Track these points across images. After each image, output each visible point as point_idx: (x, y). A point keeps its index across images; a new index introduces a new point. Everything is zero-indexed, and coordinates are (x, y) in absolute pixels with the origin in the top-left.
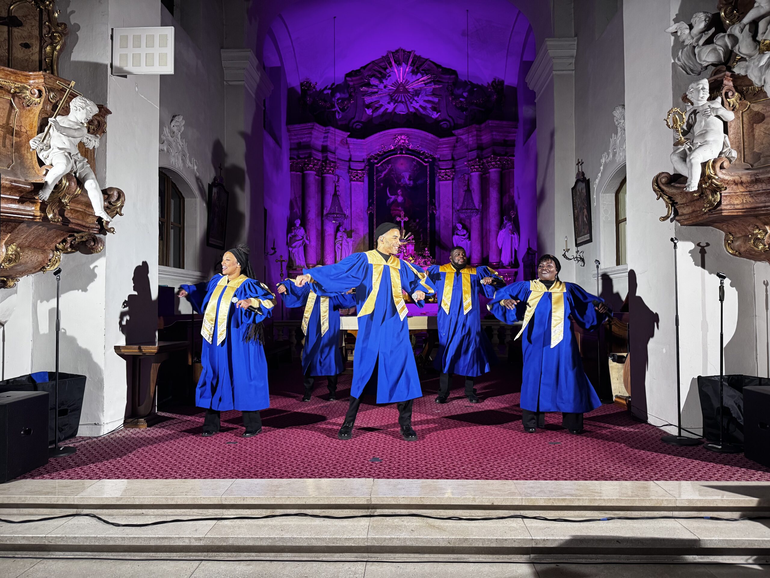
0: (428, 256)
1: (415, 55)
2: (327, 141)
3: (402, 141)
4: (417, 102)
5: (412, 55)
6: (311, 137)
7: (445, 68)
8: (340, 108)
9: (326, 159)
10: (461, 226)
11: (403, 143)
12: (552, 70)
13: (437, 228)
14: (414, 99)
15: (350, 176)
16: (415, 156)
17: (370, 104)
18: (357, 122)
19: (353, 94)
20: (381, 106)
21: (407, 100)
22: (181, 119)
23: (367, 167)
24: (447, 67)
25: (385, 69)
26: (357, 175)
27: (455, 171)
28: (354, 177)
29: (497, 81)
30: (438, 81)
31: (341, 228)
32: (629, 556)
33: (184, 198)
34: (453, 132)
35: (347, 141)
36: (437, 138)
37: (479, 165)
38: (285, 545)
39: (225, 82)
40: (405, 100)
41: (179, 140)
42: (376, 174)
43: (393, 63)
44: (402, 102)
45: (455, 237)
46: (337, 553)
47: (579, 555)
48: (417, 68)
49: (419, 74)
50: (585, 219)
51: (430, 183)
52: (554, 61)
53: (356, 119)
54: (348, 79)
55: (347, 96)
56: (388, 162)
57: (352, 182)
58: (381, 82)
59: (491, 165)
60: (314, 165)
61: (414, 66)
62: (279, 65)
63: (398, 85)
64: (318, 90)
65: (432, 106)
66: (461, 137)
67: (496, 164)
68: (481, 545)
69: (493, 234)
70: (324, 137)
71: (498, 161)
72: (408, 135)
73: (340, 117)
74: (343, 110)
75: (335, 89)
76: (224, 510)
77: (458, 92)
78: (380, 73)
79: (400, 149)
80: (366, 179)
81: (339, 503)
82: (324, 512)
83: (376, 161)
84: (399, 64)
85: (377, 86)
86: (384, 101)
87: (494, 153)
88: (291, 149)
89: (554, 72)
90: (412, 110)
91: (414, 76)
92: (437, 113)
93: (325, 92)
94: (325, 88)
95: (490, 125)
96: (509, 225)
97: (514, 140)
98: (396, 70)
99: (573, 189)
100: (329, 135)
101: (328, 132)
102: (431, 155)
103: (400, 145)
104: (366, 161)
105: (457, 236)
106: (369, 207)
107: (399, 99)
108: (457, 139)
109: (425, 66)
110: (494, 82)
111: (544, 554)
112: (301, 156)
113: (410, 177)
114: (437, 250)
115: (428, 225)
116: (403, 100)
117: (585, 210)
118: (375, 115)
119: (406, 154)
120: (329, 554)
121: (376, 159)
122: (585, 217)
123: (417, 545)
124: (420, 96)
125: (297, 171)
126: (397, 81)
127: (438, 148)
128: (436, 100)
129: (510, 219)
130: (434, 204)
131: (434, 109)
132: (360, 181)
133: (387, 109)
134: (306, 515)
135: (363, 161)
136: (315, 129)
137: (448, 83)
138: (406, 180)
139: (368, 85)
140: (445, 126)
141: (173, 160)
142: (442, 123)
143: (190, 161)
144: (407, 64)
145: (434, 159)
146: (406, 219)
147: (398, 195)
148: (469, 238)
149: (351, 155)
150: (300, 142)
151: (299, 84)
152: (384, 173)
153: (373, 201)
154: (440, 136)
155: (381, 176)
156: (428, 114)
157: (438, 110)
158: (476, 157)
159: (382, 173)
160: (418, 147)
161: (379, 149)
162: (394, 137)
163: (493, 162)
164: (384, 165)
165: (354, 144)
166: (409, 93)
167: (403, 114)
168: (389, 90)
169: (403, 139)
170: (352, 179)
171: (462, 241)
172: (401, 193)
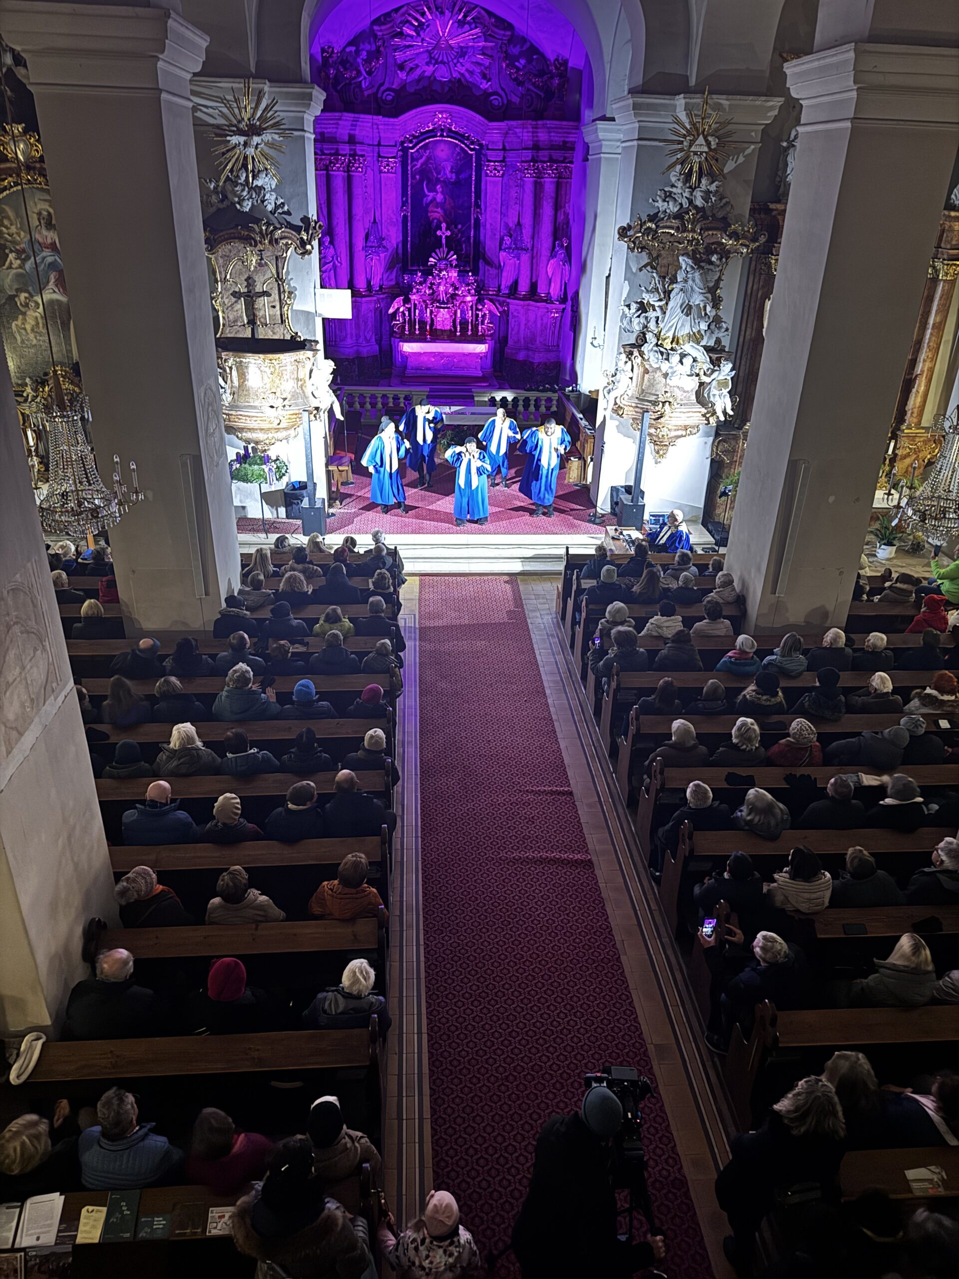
0: (472, 283)
2: (355, 130)
3: (443, 120)
4: (463, 65)
6: (337, 129)
7: (500, 17)
8: (365, 70)
11: (444, 122)
13: (482, 238)
14: (458, 62)
15: (380, 166)
16: (459, 141)
17: (403, 63)
18: (387, 90)
19: (382, 49)
20: (417, 66)
21: (450, 60)
23: (400, 153)
26: (388, 165)
27: (505, 165)
28: (385, 168)
29: (560, 59)
30: (490, 37)
36: (486, 121)
37: (534, 171)
40: (448, 60)
42: (411, 163)
44: (444, 64)
45: (503, 253)
49: (466, 26)
51: (475, 179)
53: (386, 86)
54: (375, 28)
55: (373, 48)
56: (425, 147)
57: (383, 176)
58: (418, 33)
59: (547, 173)
60: (341, 163)
63: (439, 39)
65: (481, 71)
66: (515, 129)
67: (553, 173)
70: (353, 125)
71: (555, 169)
72: (450, 114)
73: (367, 84)
74: (370, 73)
77: (515, 50)
78: (417, 19)
79: (441, 130)
80: (399, 171)
83: (411, 145)
84: (441, 11)
85: (412, 37)
86: (421, 60)
87: (551, 160)
89: (602, 155)
90: (455, 75)
91: (459, 30)
92: (487, 82)
93: (348, 50)
94: (348, 44)
95: (548, 124)
96: (561, 253)
98: (437, 20)
99: (607, 277)
100: (358, 122)
102: (477, 140)
103: (441, 125)
104: (398, 145)
105: (505, 253)
106: (402, 207)
107: (440, 59)
110: (557, 59)
112: (326, 152)
113: (452, 168)
115: (472, 233)
116: (445, 60)
118: (410, 80)
119: (448, 136)
121: (411, 142)
124: (466, 57)
125: (321, 171)
126: (438, 32)
127: (487, 133)
128: (486, 62)
129: (562, 246)
130: (479, 207)
131: (484, 76)
132: (392, 173)
133: (424, 71)
135: (395, 146)
136: (343, 119)
137: (502, 39)
138: (448, 172)
139: (401, 34)
140: (496, 103)
142: (492, 98)
144: (452, 12)
145: (481, 145)
146: (449, 233)
147: (437, 192)
149: (380, 137)
151: (320, 51)
152: (421, 161)
153: (407, 199)
154: (490, 120)
155: (416, 165)
156: (476, 83)
157: (488, 77)
158: (530, 159)
159: (417, 162)
160: (462, 128)
161: (414, 128)
162: (434, 114)
163: (549, 170)
164: (420, 151)
165: (385, 124)
166: (453, 50)
167: (445, 81)
168: (428, 44)
169: (444, 118)
170: (382, 169)
171: (510, 259)
172: (441, 189)
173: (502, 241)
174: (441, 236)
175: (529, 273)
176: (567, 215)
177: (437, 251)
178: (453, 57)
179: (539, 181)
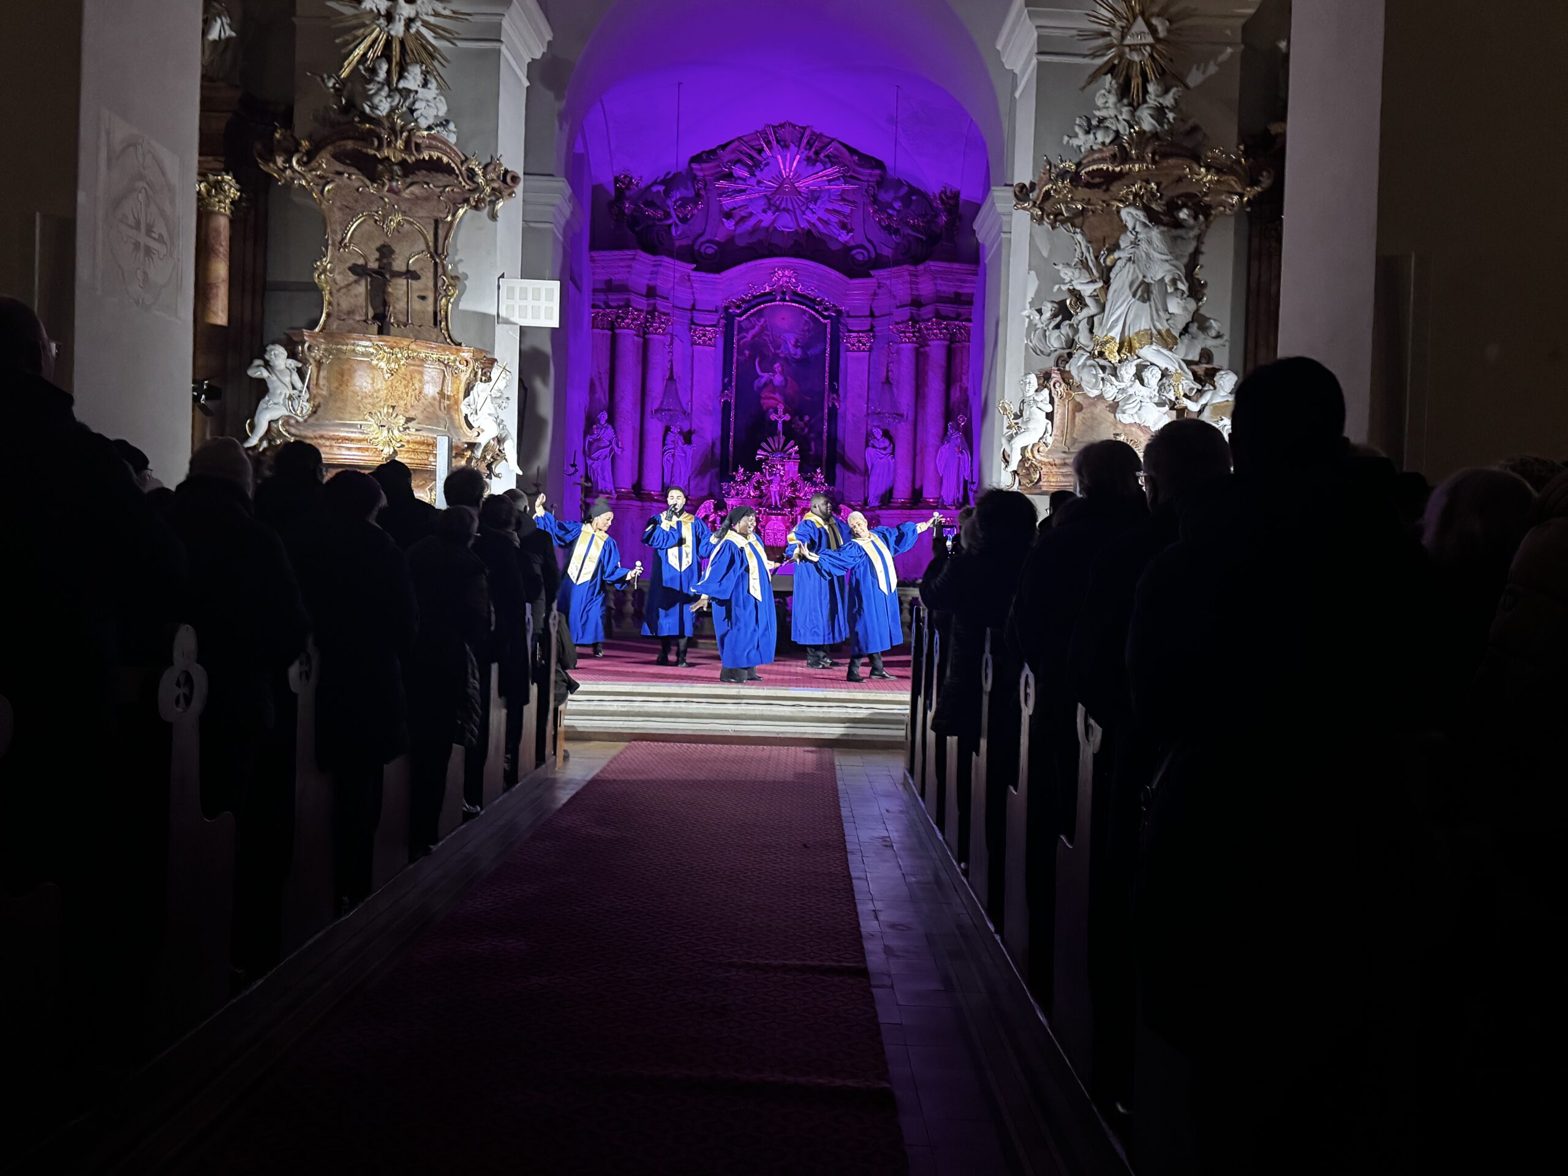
0: (822, 483)
1: (813, 132)
2: (655, 279)
3: (785, 279)
4: (814, 213)
5: (807, 133)
6: (628, 273)
7: (865, 156)
8: (678, 218)
9: (653, 310)
10: (880, 431)
11: (786, 282)
13: (840, 435)
14: (808, 207)
15: (693, 336)
16: (807, 306)
17: (731, 210)
18: (708, 241)
19: (702, 192)
20: (752, 214)
21: (796, 206)
23: (723, 321)
24: (869, 154)
25: (761, 152)
26: (704, 335)
27: (874, 337)
28: (699, 338)
29: (948, 192)
30: (852, 177)
31: (673, 428)
35: (691, 277)
36: (844, 278)
37: (913, 333)
40: (794, 207)
42: (738, 335)
43: (774, 143)
44: (788, 211)
45: (870, 450)
48: (817, 154)
49: (819, 163)
51: (830, 355)
53: (707, 237)
54: (694, 166)
55: (691, 193)
56: (760, 314)
57: (697, 348)
58: (753, 174)
59: (933, 334)
61: (810, 149)
63: (781, 181)
64: (643, 187)
65: (840, 221)
66: (884, 280)
67: (941, 333)
70: (652, 273)
71: (944, 328)
72: (795, 270)
73: (678, 233)
74: (684, 221)
75: (670, 182)
77: (885, 196)
78: (752, 158)
79: (782, 293)
80: (720, 343)
83: (738, 311)
84: (784, 146)
85: (744, 180)
86: (756, 207)
87: (939, 315)
88: (594, 291)
89: (1003, 235)
90: (804, 225)
91: (810, 168)
92: (848, 233)
93: (655, 189)
94: (655, 183)
95: (933, 268)
96: (956, 437)
97: (973, 294)
98: (779, 156)
100: (661, 269)
101: (660, 265)
102: (834, 305)
103: (782, 286)
104: (720, 310)
105: (873, 450)
106: (723, 392)
107: (783, 206)
108: (879, 282)
109: (830, 150)
110: (945, 192)
112: (611, 304)
113: (797, 341)
114: (839, 469)
115: (825, 427)
116: (790, 207)
118: (739, 230)
119: (792, 301)
121: (739, 307)
124: (819, 201)
125: (603, 329)
126: (780, 173)
127: (847, 295)
128: (847, 210)
129: (957, 428)
130: (836, 392)
131: (844, 226)
132: (709, 345)
133: (761, 221)
135: (716, 311)
136: (637, 260)
137: (868, 181)
138: (790, 346)
139: (729, 176)
140: (860, 258)
142: (854, 252)
144: (799, 147)
145: (839, 312)
147: (774, 372)
148: (893, 453)
149: (695, 300)
150: (611, 280)
151: (612, 179)
152: (752, 332)
153: (730, 381)
154: (852, 276)
155: (745, 337)
156: (832, 235)
157: (849, 227)
158: (908, 318)
159: (747, 333)
160: (812, 290)
161: (744, 291)
162: (772, 271)
163: (935, 329)
164: (751, 319)
165: (701, 281)
166: (801, 195)
167: (788, 232)
168: (766, 188)
169: (786, 276)
170: (695, 341)
171: (881, 458)
172: (780, 369)
173: (869, 435)
174: (776, 421)
175: (909, 473)
176: (964, 391)
177: (770, 440)
178: (801, 204)
179: (922, 350)
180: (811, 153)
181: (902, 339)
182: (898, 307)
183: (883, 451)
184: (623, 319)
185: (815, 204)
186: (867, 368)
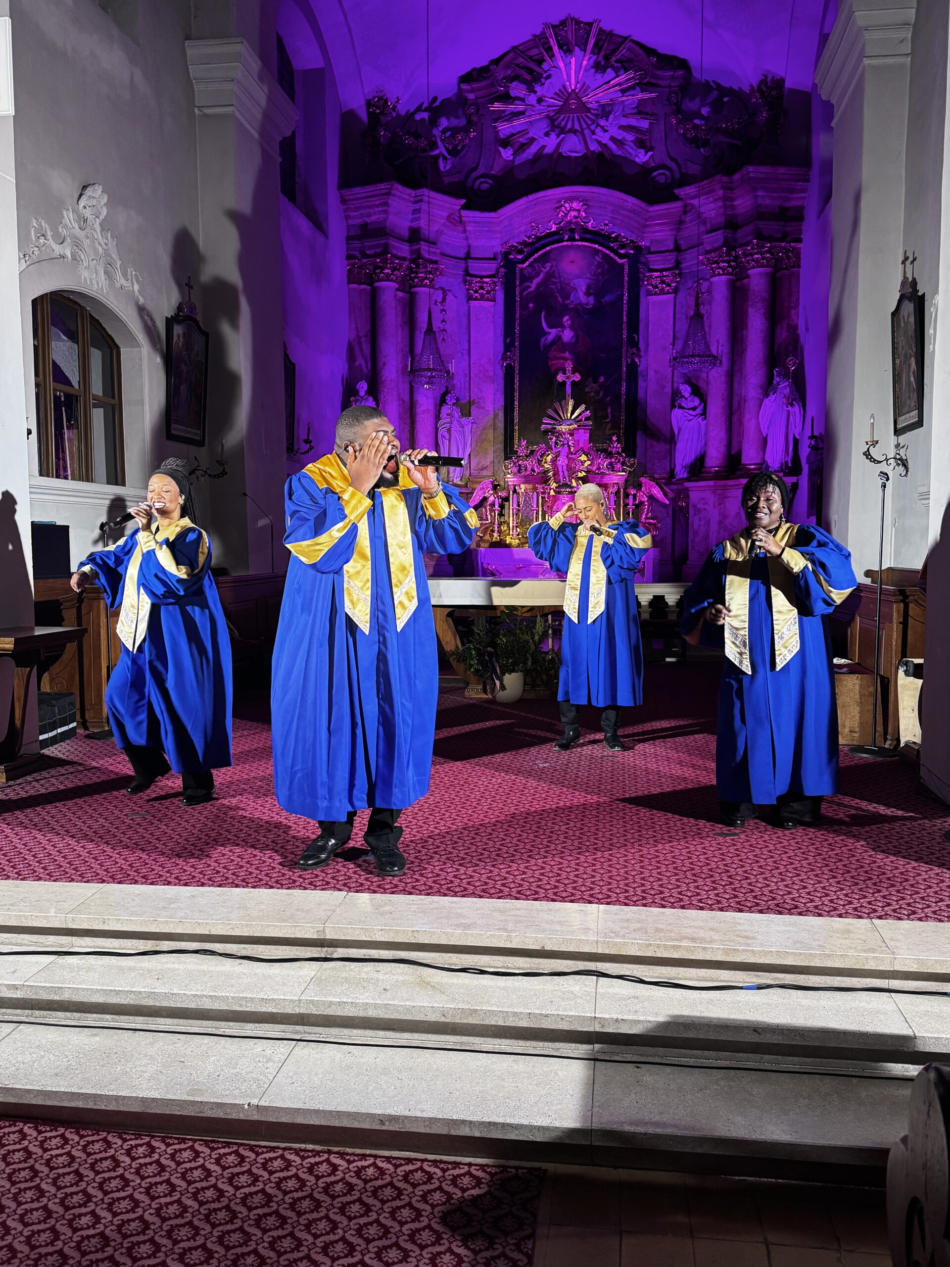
0: (618, 453)
1: (601, 29)
2: (419, 219)
3: (573, 214)
4: (606, 131)
5: (594, 30)
6: (386, 212)
7: (665, 56)
8: (447, 149)
9: (417, 257)
10: (689, 389)
11: (575, 217)
12: (862, 56)
13: (641, 394)
14: (598, 125)
15: (468, 290)
16: (600, 245)
17: (508, 137)
18: (483, 176)
19: (474, 118)
20: (532, 140)
21: (584, 126)
22: (100, 192)
23: (503, 270)
24: (669, 53)
25: (540, 62)
26: (482, 288)
27: (680, 275)
28: (476, 292)
29: (769, 80)
30: (649, 84)
31: (448, 398)
32: (780, 1057)
33: (118, 348)
34: (676, 191)
35: (460, 217)
36: (643, 205)
37: (728, 262)
38: (158, 1004)
39: (196, 110)
40: (581, 127)
41: (98, 235)
42: (521, 284)
43: (556, 48)
44: (575, 132)
45: (677, 412)
46: (250, 1022)
47: (683, 1051)
48: (607, 58)
49: (609, 70)
50: (912, 379)
51: (629, 301)
52: (867, 35)
53: (481, 170)
54: (464, 86)
55: (463, 122)
56: (545, 258)
57: (473, 303)
58: (532, 90)
59: (753, 260)
60: (394, 269)
61: (598, 53)
62: (320, 64)
63: (565, 95)
64: (403, 113)
65: (637, 138)
66: (691, 201)
67: (763, 258)
68: (501, 1023)
69: (751, 405)
70: (415, 211)
71: (767, 252)
72: (585, 201)
73: (448, 167)
74: (454, 152)
75: (437, 109)
76: (74, 938)
77: (691, 105)
78: (530, 71)
79: (570, 230)
80: (500, 296)
81: (267, 935)
82: (244, 948)
83: (520, 257)
84: (567, 49)
85: (523, 100)
86: (538, 131)
87: (760, 236)
88: (349, 238)
89: (866, 62)
90: (594, 147)
91: (599, 76)
92: (646, 152)
93: (418, 117)
94: (419, 109)
95: (752, 175)
96: (784, 387)
97: (803, 208)
98: (562, 65)
99: (894, 314)
100: (424, 206)
101: (421, 201)
102: (632, 241)
103: (570, 222)
104: (500, 257)
105: (681, 411)
106: (504, 354)
107: (569, 126)
108: (685, 206)
109: (623, 51)
110: (763, 82)
111: (618, 1044)
112: (368, 252)
113: (589, 287)
114: (640, 439)
115: (624, 388)
116: (577, 127)
117: (913, 360)
118: (519, 160)
119: (582, 240)
120: (236, 1024)
121: (520, 252)
122: (911, 374)
123: (387, 1016)
124: (611, 117)
125: (361, 283)
126: (564, 86)
127: (646, 226)
128: (644, 124)
129: (786, 375)
130: (636, 345)
131: (641, 144)
132: (488, 300)
133: (544, 147)
134: (212, 953)
135: (495, 258)
136: (394, 195)
137: (670, 86)
138: (581, 294)
139: (506, 98)
140: (662, 179)
141: (85, 274)
142: (655, 174)
143: (125, 275)
144: (585, 51)
145: (638, 249)
146: (577, 377)
147: (563, 327)
148: (704, 413)
149: (469, 246)
150: (367, 224)
151: (363, 103)
152: (537, 281)
153: (513, 342)
154: (651, 202)
155: (529, 287)
156: (628, 156)
157: (648, 145)
158: (720, 243)
159: (531, 282)
160: (606, 224)
161: (525, 232)
162: (557, 205)
163: (756, 253)
164: (536, 265)
165: (475, 222)
166: (590, 112)
167: (576, 157)
168: (549, 106)
169: (574, 210)
170: (472, 295)
171: (690, 420)
172: (569, 322)
173: (676, 395)
174: (564, 382)
175: (723, 435)
176: (793, 329)
177: (557, 405)
178: (590, 123)
179: (738, 283)
180: (601, 58)
181: (714, 271)
182: (708, 232)
183: (691, 412)
184: (382, 269)
185: (607, 120)
186: (672, 315)
